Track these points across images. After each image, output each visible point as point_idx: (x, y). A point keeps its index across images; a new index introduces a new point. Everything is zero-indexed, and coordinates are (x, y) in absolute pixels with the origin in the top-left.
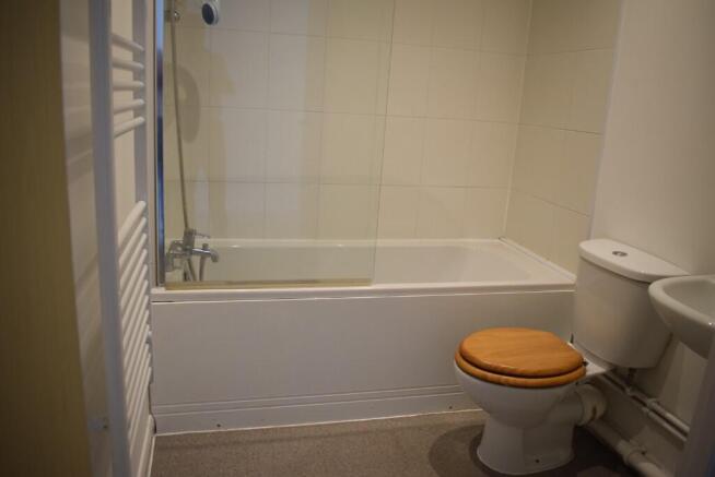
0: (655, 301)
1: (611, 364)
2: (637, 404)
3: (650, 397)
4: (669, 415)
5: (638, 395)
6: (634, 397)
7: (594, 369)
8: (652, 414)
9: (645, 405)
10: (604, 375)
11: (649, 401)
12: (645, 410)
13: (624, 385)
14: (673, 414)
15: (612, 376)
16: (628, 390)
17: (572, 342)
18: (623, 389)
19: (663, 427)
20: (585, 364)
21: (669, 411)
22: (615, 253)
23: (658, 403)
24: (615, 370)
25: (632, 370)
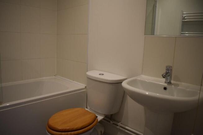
0: (126, 89)
1: (105, 115)
2: (115, 126)
3: (119, 122)
4: (127, 127)
5: (115, 123)
6: (113, 124)
7: (100, 118)
8: (121, 128)
9: (118, 125)
10: (103, 119)
11: (119, 124)
12: (118, 127)
13: (109, 120)
14: (128, 127)
15: (106, 119)
16: (111, 122)
17: (87, 108)
18: (110, 122)
19: (125, 132)
20: (97, 117)
21: (127, 126)
22: (100, 74)
23: (122, 124)
24: (106, 116)
25: (112, 115)
